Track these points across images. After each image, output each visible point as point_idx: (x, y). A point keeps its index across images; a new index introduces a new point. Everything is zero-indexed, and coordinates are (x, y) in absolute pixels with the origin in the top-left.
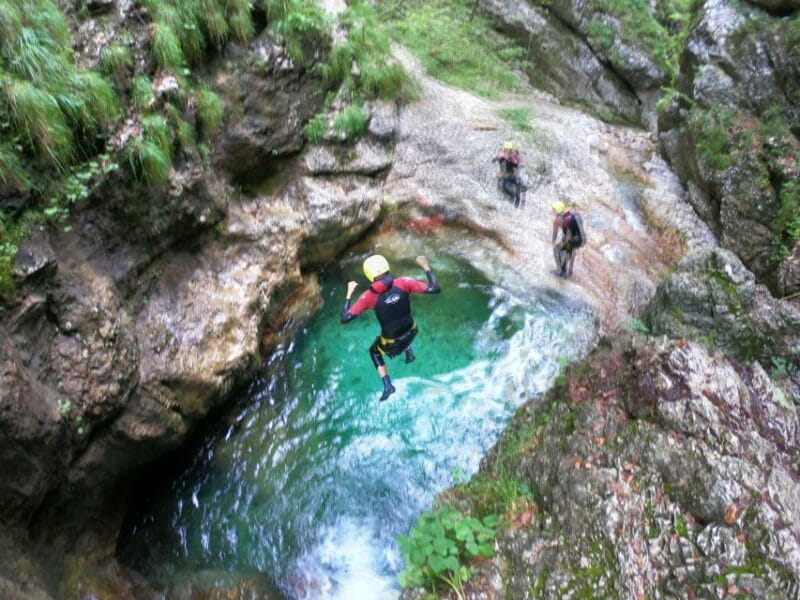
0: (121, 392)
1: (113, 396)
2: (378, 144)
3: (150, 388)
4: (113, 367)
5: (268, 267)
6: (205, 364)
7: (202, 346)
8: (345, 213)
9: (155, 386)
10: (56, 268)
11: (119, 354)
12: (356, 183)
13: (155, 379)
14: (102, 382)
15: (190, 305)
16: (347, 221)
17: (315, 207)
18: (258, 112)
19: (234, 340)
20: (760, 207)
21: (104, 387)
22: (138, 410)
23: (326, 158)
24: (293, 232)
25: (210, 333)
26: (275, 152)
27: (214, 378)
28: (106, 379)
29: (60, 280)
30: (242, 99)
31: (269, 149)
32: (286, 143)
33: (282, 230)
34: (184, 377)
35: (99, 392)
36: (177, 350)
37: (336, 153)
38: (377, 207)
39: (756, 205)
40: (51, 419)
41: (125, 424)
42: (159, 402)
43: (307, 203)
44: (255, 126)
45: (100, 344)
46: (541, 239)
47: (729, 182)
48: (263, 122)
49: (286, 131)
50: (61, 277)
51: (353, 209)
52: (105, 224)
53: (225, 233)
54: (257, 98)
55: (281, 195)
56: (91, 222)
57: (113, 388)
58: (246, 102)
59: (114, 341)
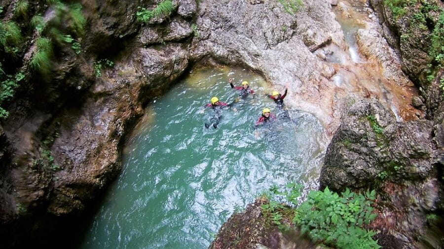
0: (45, 194)
1: (41, 197)
2: (185, 21)
3: (60, 189)
4: (39, 182)
5: (121, 110)
6: (88, 173)
7: (86, 162)
8: (166, 68)
9: (63, 188)
10: (5, 136)
11: (41, 174)
12: (172, 47)
13: (62, 184)
14: (35, 191)
15: (78, 138)
16: (168, 73)
17: (147, 67)
18: (109, 15)
19: (103, 157)
20: (422, 41)
21: (36, 193)
22: (57, 202)
23: (152, 35)
24: (134, 85)
25: (89, 155)
26: (121, 36)
27: (94, 180)
28: (36, 189)
29: (9, 142)
30: (98, 9)
31: (117, 35)
32: (128, 30)
33: (128, 85)
34: (77, 182)
35: (34, 195)
36: (73, 167)
37: (158, 31)
38: (186, 62)
39: (420, 41)
40: (15, 214)
41: (51, 209)
42: (67, 196)
43: (142, 64)
44: (107, 24)
45: (30, 171)
46: (290, 74)
47: (404, 26)
48: (112, 21)
49: (126, 23)
50: (9, 140)
51: (170, 66)
52: (27, 104)
53: (94, 92)
54: (107, 7)
55: (128, 60)
56: (21, 105)
57: (41, 193)
58: (101, 10)
59: (37, 168)
